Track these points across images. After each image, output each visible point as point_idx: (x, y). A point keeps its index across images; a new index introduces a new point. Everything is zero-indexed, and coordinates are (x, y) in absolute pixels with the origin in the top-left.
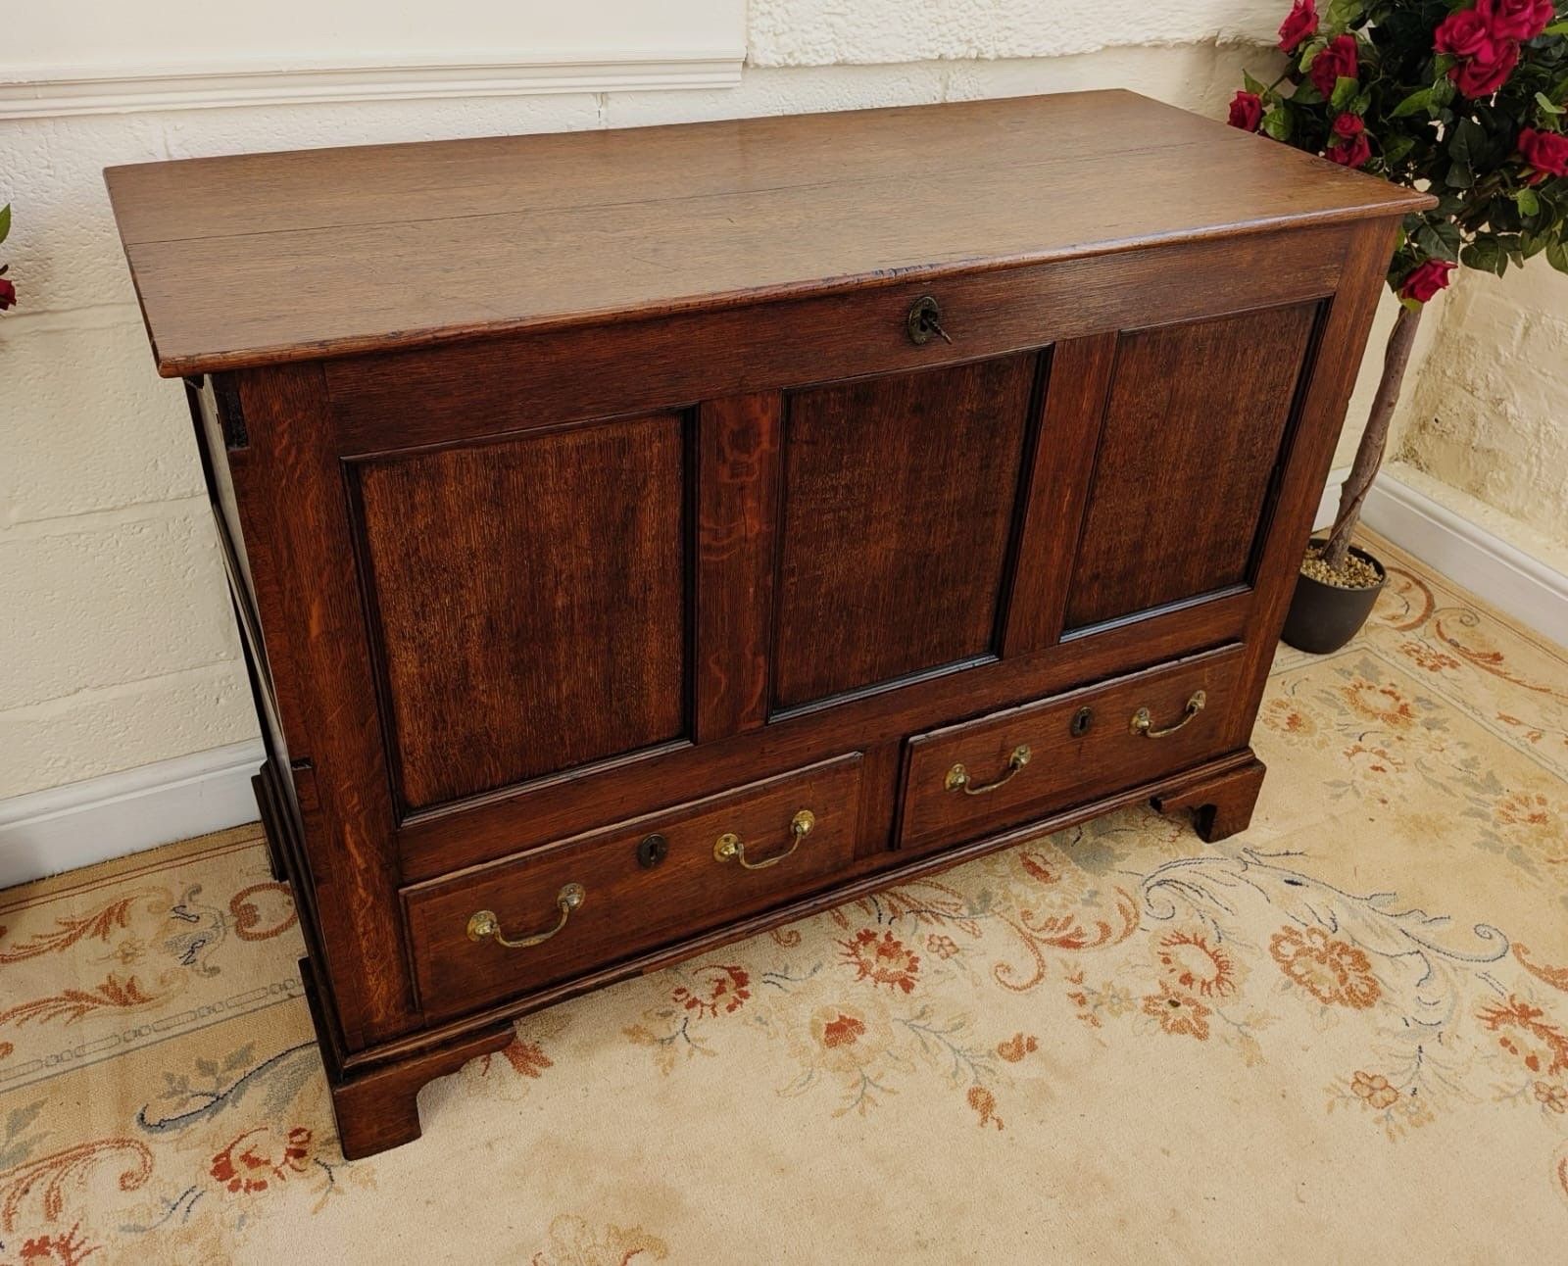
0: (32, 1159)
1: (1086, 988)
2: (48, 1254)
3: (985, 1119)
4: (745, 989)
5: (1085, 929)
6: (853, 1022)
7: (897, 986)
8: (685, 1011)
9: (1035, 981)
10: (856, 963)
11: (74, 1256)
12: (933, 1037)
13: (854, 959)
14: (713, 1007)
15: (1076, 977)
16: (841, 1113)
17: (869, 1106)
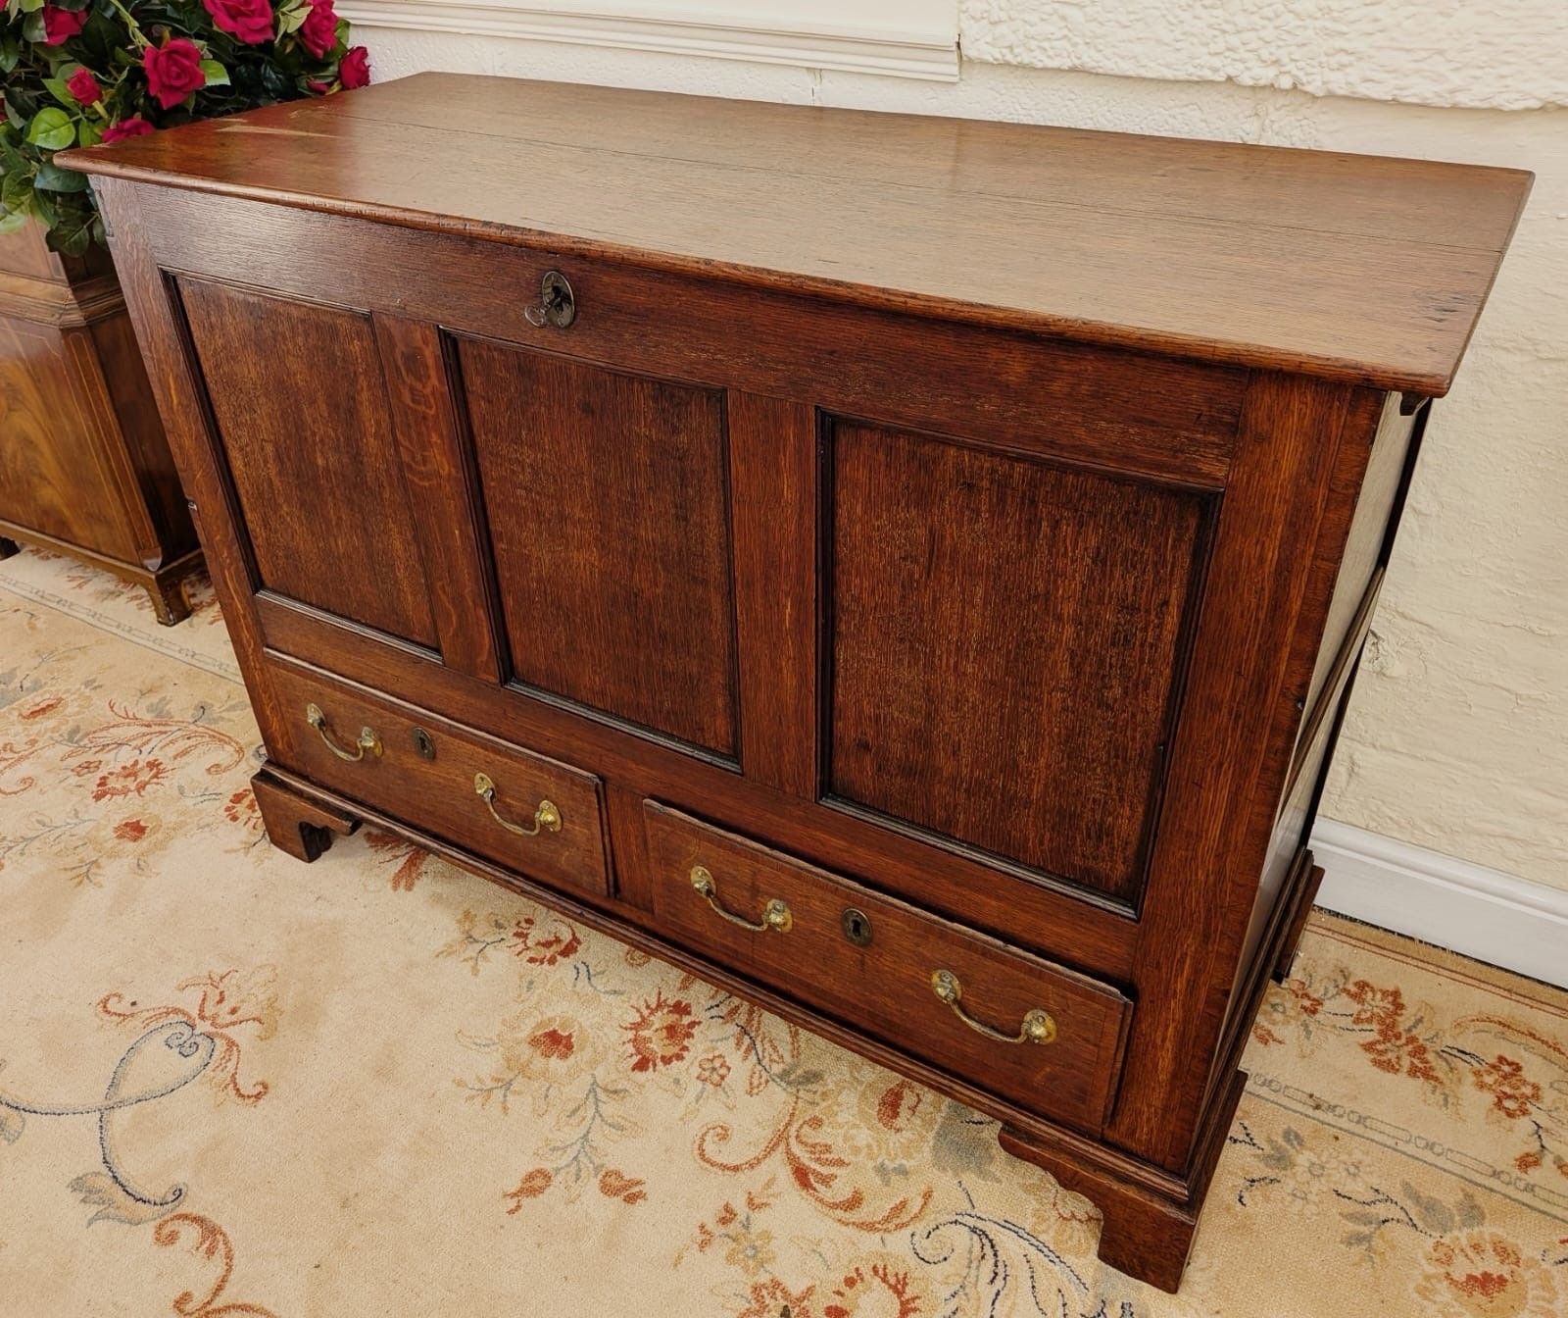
0: (212, 727)
1: (748, 1219)
2: (151, 770)
3: (515, 1195)
4: (559, 957)
5: (835, 1184)
6: (569, 1047)
7: (636, 1059)
8: (511, 934)
9: (724, 1167)
10: (642, 1016)
11: (155, 780)
12: (591, 1112)
13: (646, 1013)
14: (528, 949)
15: (757, 1201)
16: (460, 1083)
17: (478, 1101)
